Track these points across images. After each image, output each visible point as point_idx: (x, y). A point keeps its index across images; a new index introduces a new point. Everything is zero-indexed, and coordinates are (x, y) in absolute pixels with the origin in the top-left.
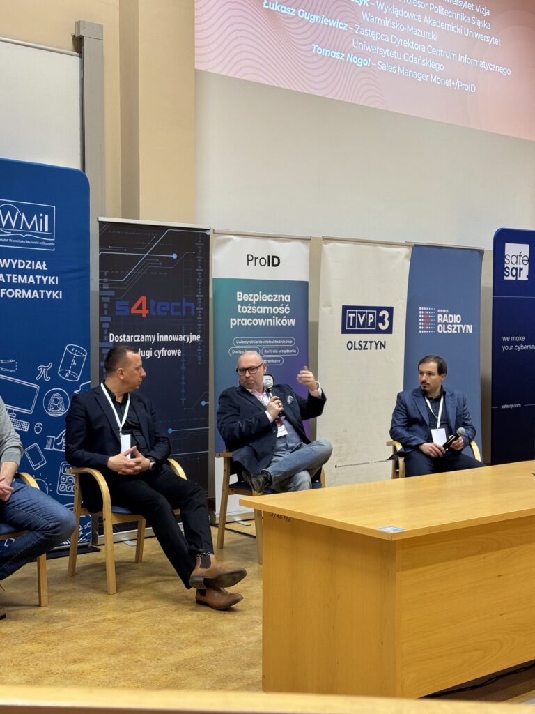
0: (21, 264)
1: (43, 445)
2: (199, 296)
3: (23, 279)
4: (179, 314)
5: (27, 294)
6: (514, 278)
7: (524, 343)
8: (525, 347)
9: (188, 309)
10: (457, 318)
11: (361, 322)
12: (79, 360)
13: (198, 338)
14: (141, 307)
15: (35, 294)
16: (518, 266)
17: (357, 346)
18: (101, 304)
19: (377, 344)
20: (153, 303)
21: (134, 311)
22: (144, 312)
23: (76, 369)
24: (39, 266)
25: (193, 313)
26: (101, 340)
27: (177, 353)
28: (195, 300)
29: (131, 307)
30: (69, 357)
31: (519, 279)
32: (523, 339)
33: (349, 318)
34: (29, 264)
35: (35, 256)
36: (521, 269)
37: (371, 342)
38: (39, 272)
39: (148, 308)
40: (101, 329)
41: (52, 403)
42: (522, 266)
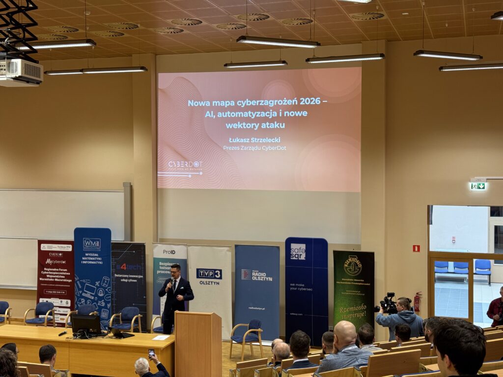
0: (91, 255)
1: (97, 303)
2: (142, 264)
3: (91, 259)
4: (135, 269)
5: (93, 263)
6: (297, 259)
7: (303, 287)
8: (304, 289)
9: (139, 268)
10: (264, 274)
11: (206, 274)
12: (107, 281)
13: (142, 277)
14: (124, 267)
15: (95, 263)
16: (299, 254)
17: (205, 283)
18: (112, 265)
19: (215, 283)
20: (128, 266)
21: (122, 268)
22: (125, 268)
23: (106, 283)
24: (96, 255)
25: (140, 269)
26: (113, 276)
27: (135, 281)
28: (141, 265)
29: (121, 266)
30: (104, 280)
31: (299, 259)
32: (303, 285)
33: (200, 273)
34: (93, 255)
35: (95, 253)
36: (300, 255)
37: (212, 282)
38: (96, 257)
39: (126, 267)
40: (113, 273)
41: (99, 292)
42: (301, 253)
